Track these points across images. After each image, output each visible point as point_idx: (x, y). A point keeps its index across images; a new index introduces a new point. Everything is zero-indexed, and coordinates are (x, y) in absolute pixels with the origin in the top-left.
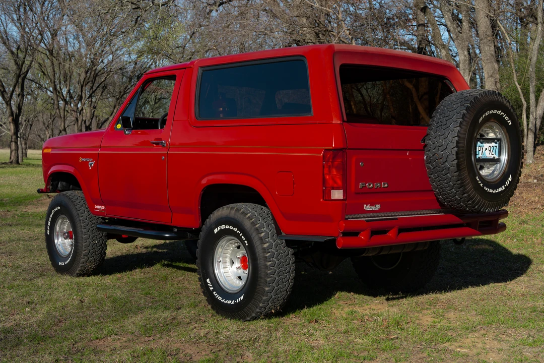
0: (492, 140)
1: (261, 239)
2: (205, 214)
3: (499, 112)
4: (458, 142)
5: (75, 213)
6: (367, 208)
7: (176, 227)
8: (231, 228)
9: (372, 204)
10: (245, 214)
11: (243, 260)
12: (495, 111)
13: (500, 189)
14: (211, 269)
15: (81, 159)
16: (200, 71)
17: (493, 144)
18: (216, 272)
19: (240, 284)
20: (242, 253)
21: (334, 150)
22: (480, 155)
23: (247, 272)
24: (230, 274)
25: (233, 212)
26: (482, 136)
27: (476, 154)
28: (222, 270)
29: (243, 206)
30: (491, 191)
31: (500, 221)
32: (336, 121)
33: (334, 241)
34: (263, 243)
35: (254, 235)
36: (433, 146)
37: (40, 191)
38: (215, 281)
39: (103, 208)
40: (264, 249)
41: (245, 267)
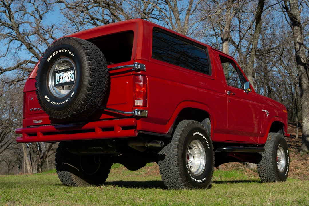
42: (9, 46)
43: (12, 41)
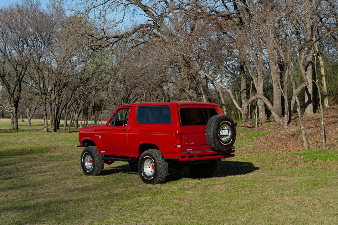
0: (226, 129)
1: (158, 159)
2: (140, 153)
3: (227, 121)
4: (213, 131)
5: (93, 154)
6: (188, 150)
7: (131, 157)
8: (149, 157)
9: (190, 149)
10: (153, 152)
11: (153, 167)
12: (225, 121)
13: (228, 144)
14: (143, 169)
15: (96, 135)
16: (138, 108)
17: (226, 130)
18: (144, 170)
19: (152, 174)
20: (153, 164)
21: (178, 134)
22: (221, 134)
23: (154, 170)
24: (149, 171)
25: (149, 152)
26: (222, 128)
27: (220, 134)
28: (146, 170)
29: (152, 150)
30: (225, 144)
31: (232, 154)
32: (178, 126)
33: (178, 159)
34: (158, 160)
35: (156, 158)
36: (207, 132)
37: (78, 146)
38: (144, 173)
39: (104, 152)
40: (159, 162)
41: (153, 169)
42: (125, 11)
43: (127, 6)
